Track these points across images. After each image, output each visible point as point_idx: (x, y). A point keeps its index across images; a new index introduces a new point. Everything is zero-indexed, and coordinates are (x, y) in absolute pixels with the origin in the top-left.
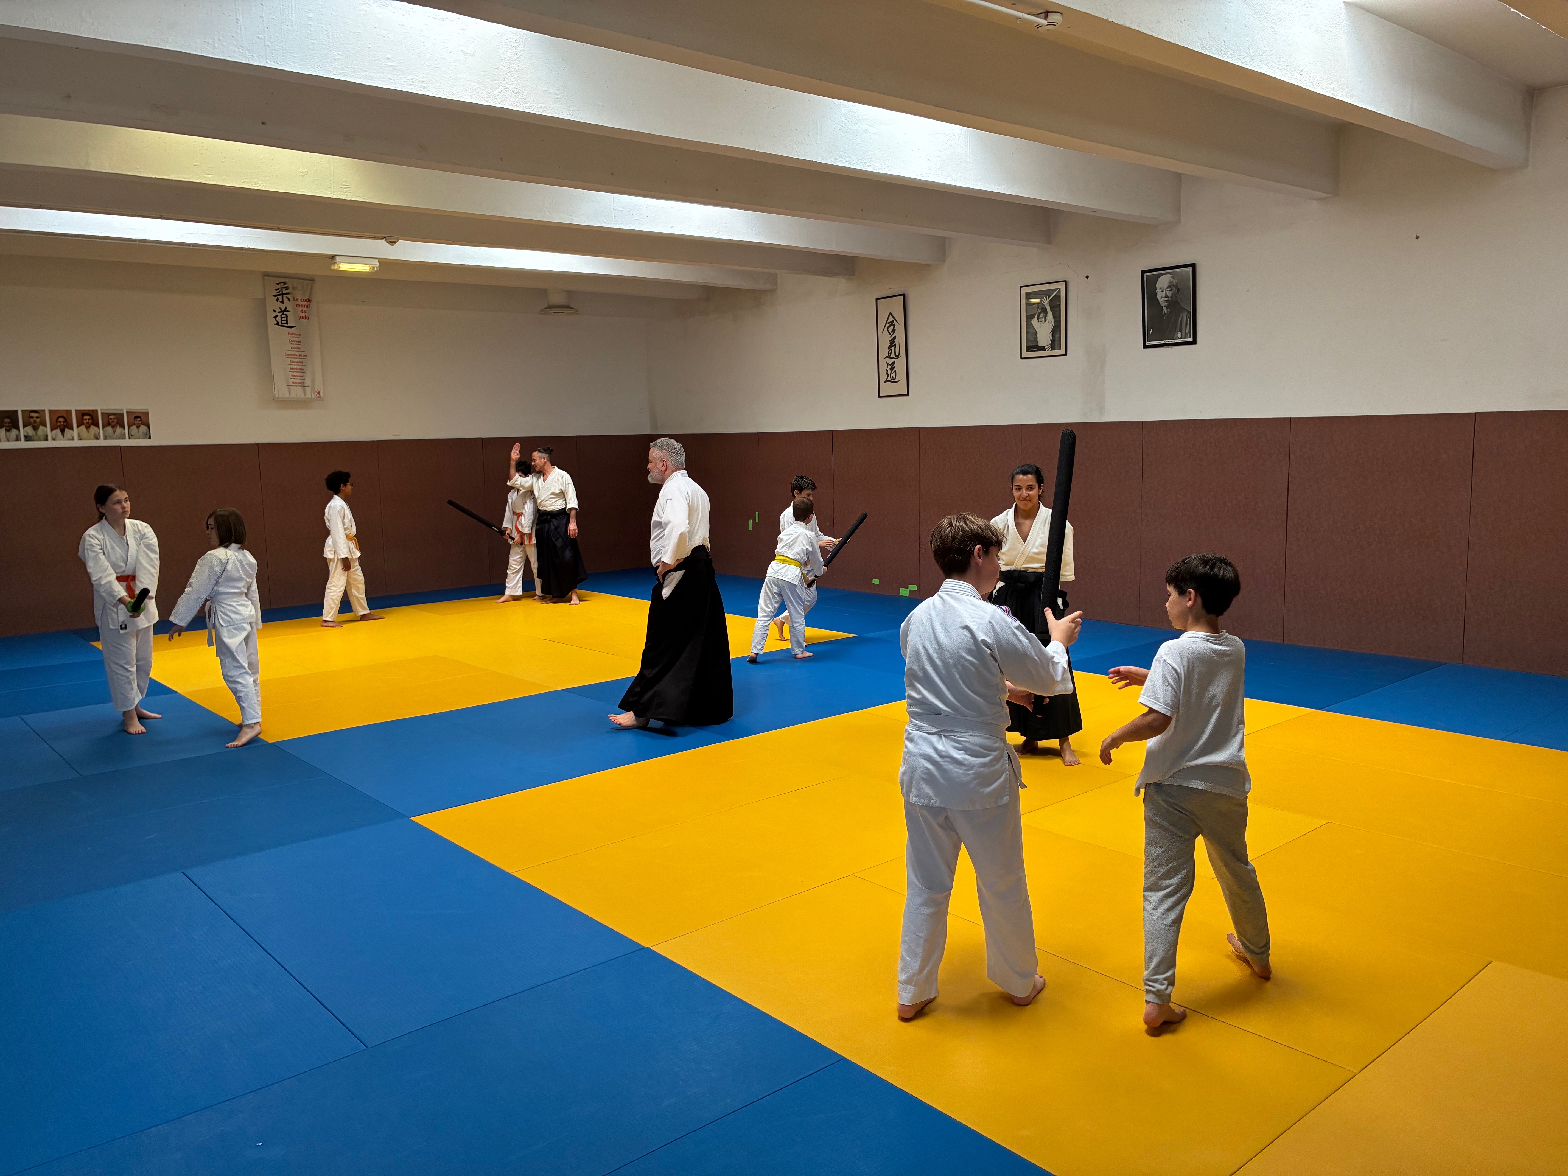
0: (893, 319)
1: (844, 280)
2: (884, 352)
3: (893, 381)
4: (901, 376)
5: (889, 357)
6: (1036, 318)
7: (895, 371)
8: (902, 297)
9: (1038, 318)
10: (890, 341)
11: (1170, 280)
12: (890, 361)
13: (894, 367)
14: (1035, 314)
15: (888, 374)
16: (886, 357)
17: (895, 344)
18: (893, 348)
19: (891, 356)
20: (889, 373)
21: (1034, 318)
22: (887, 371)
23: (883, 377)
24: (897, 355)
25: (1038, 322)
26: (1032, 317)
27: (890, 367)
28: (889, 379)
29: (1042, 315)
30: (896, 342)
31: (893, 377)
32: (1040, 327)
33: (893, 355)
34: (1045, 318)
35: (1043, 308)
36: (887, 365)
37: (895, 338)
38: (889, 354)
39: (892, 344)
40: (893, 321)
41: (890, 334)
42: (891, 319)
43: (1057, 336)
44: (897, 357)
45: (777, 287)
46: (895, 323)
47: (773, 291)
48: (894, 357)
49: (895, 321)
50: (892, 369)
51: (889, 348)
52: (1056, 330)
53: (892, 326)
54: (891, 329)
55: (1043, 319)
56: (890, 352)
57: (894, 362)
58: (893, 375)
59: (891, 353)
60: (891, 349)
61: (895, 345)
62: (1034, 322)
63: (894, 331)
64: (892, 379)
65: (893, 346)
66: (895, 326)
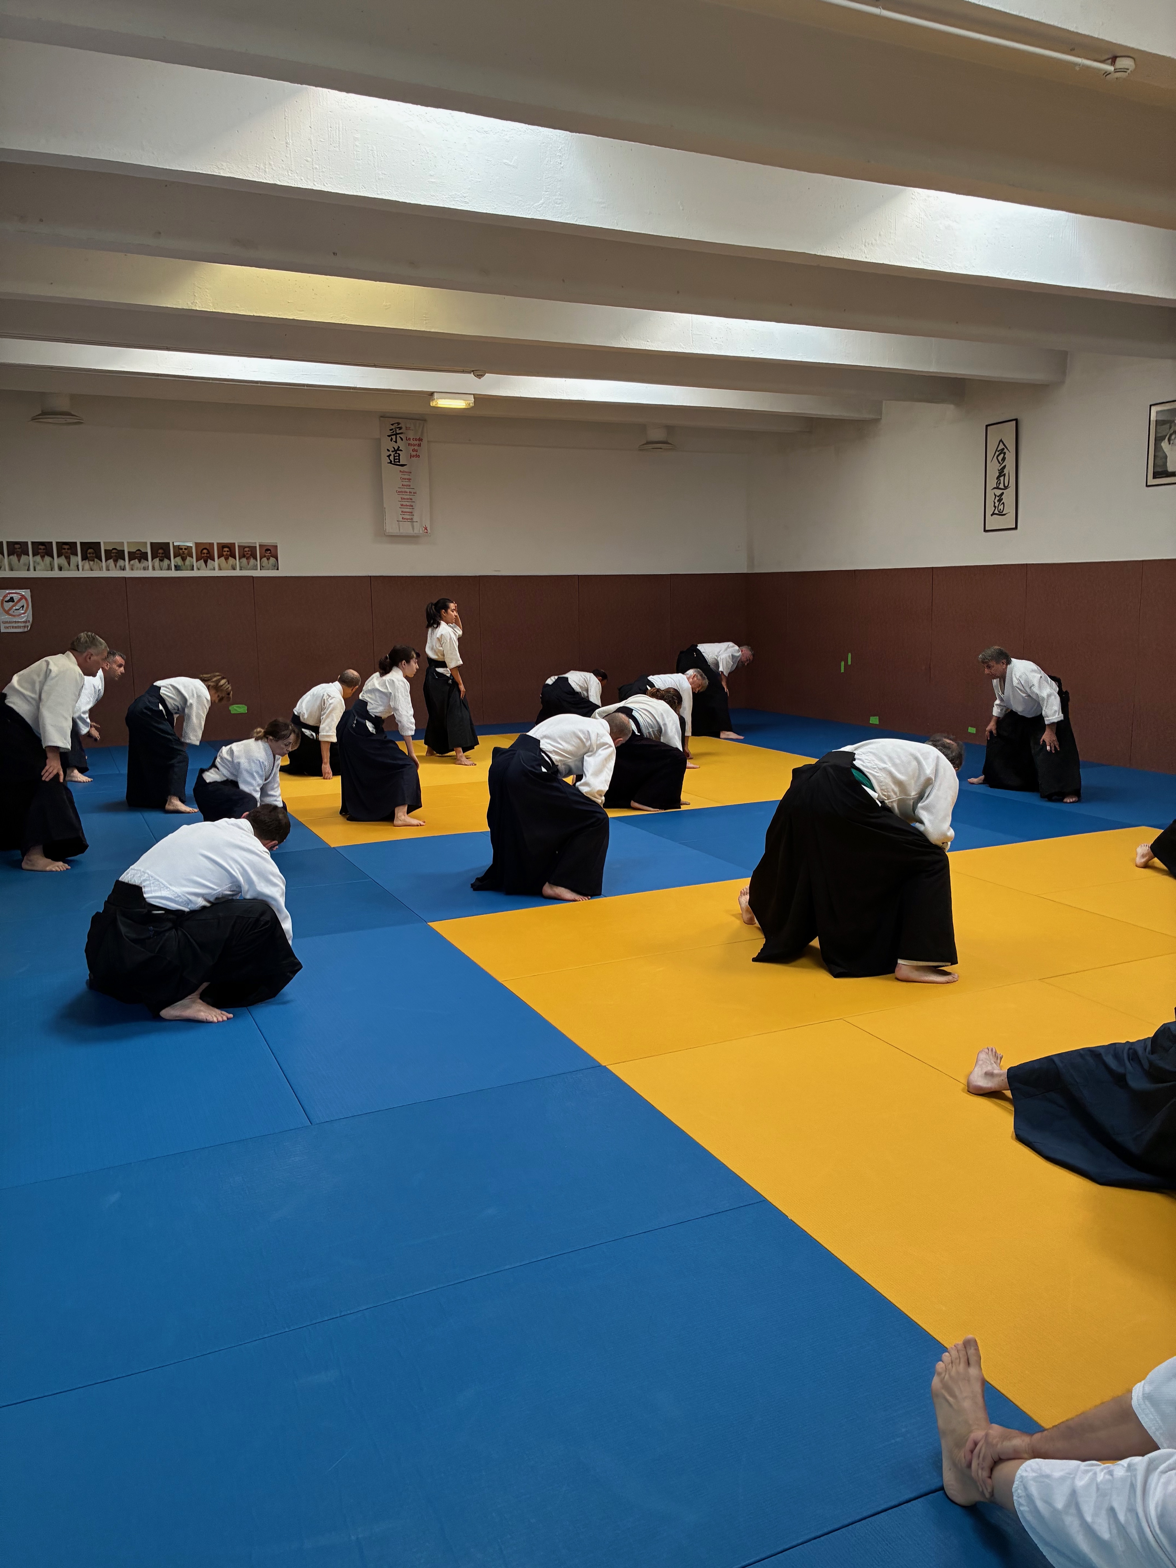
0: (1004, 447)
1: (952, 407)
2: (992, 482)
3: (1001, 514)
4: (1010, 509)
5: (997, 488)
6: (1166, 440)
7: (1003, 503)
8: (1014, 422)
9: (1169, 440)
10: (999, 471)
12: (998, 492)
13: (1002, 499)
14: (1166, 436)
15: (995, 507)
16: (994, 488)
17: (1005, 474)
18: (1002, 478)
19: (1000, 487)
20: (997, 504)
22: (995, 503)
23: (990, 510)
24: (1006, 485)
25: (1170, 444)
26: (1163, 438)
27: (998, 498)
28: (996, 512)
29: (1173, 437)
30: (1006, 471)
31: (1000, 509)
32: (1171, 450)
33: (1001, 486)
35: (1174, 429)
36: (994, 496)
37: (1005, 466)
38: (998, 485)
39: (1001, 473)
40: (1003, 449)
41: (999, 463)
42: (1001, 446)
44: (1006, 488)
45: (881, 416)
46: (1005, 450)
47: (877, 421)
48: (1003, 488)
49: (1005, 449)
50: (1000, 501)
51: (998, 478)
53: (1002, 455)
54: (1000, 458)
55: (1174, 441)
57: (1003, 493)
58: (1001, 507)
59: (1000, 483)
60: (1000, 480)
63: (1004, 459)
64: (999, 512)
65: (1002, 476)
66: (1005, 454)
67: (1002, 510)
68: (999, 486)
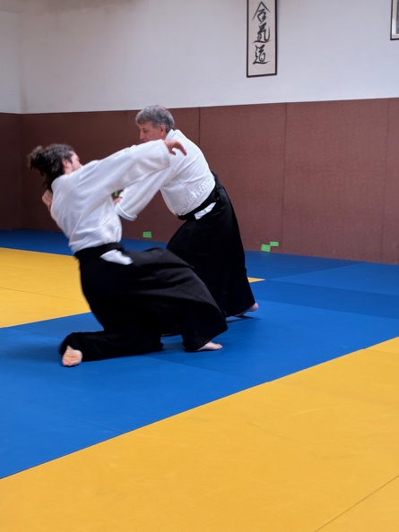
3: (262, 62)
7: (264, 54)
12: (259, 45)
15: (256, 56)
18: (263, 34)
20: (258, 54)
22: (256, 53)
23: (252, 59)
24: (267, 39)
28: (258, 60)
31: (261, 59)
33: (262, 40)
37: (265, 24)
38: (258, 39)
39: (262, 29)
40: (263, 10)
41: (262, 21)
42: (262, 7)
46: (266, 10)
50: (261, 51)
51: (259, 33)
54: (261, 17)
57: (264, 46)
58: (262, 57)
59: (261, 37)
61: (265, 30)
63: (264, 18)
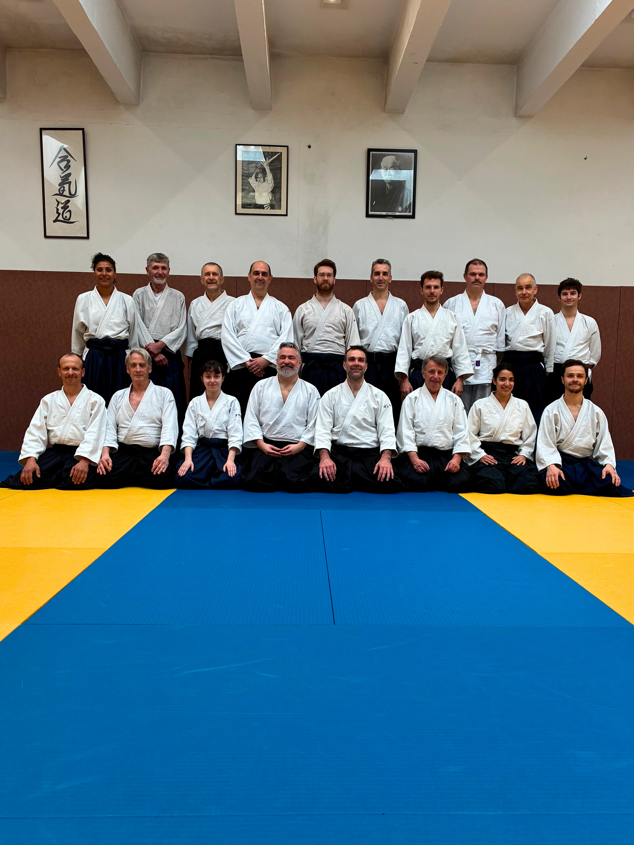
0: (67, 154)
2: (53, 188)
3: (67, 221)
4: (78, 217)
5: (61, 195)
6: (253, 177)
7: (70, 211)
8: (81, 132)
9: (256, 178)
10: (61, 177)
11: (394, 161)
12: (63, 200)
13: (68, 207)
14: (253, 173)
15: (59, 214)
16: (56, 194)
18: (66, 186)
19: (64, 194)
20: (61, 211)
21: (251, 176)
22: (58, 210)
23: (51, 215)
24: (73, 193)
25: (257, 181)
26: (249, 176)
27: (62, 205)
28: (60, 219)
29: (260, 175)
30: (71, 179)
31: (66, 217)
32: (258, 186)
33: (66, 193)
34: (264, 178)
35: (261, 168)
36: (57, 203)
37: (70, 174)
38: (61, 192)
39: (65, 180)
40: (65, 157)
42: (63, 154)
43: (278, 196)
44: (72, 196)
46: (69, 158)
48: (68, 195)
50: (65, 207)
52: (276, 190)
53: (65, 162)
54: (63, 164)
55: (262, 179)
56: (62, 189)
57: (68, 201)
58: (67, 215)
59: (64, 190)
60: (64, 187)
61: (70, 183)
62: (252, 180)
63: (68, 167)
64: (65, 219)
65: (66, 183)
66: (69, 161)
67: (68, 217)
68: (63, 192)
